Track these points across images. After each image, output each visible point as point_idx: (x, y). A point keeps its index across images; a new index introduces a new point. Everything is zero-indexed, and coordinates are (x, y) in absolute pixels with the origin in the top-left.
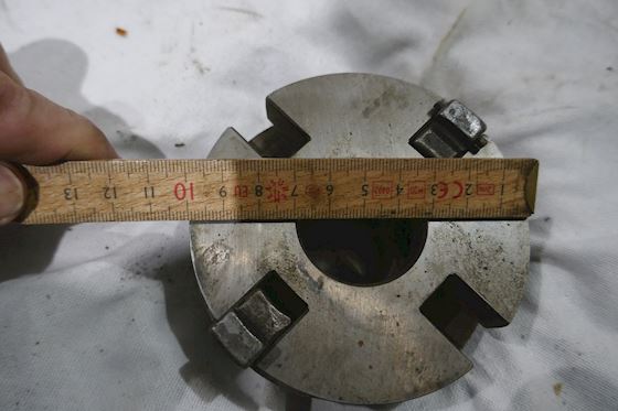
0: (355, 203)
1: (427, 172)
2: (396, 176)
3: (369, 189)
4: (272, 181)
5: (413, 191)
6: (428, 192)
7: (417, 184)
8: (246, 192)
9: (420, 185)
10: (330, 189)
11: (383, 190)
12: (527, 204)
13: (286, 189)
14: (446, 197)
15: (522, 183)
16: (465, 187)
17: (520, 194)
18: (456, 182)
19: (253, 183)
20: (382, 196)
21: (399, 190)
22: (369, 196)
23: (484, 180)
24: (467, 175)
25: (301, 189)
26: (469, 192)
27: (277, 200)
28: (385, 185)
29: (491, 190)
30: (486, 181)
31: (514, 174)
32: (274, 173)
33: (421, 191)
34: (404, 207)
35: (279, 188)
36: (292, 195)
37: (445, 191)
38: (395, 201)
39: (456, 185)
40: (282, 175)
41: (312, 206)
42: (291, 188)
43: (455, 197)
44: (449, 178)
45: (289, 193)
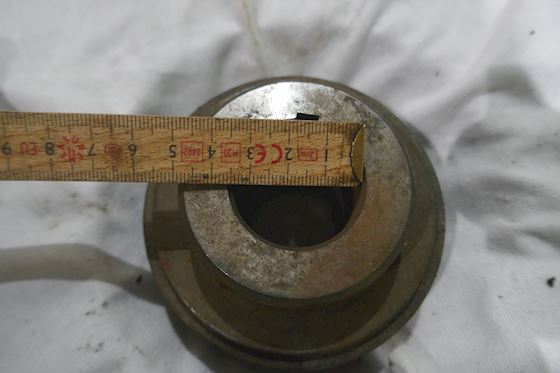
0: (163, 165)
1: (241, 133)
2: (207, 136)
3: (178, 150)
4: (65, 138)
5: (227, 154)
6: (244, 156)
7: (230, 146)
8: (35, 149)
9: (235, 148)
10: (133, 149)
11: (193, 152)
12: (353, 172)
13: (82, 147)
14: (264, 162)
15: (347, 149)
16: (285, 152)
17: (346, 161)
18: (274, 146)
19: (42, 139)
20: (192, 158)
21: (211, 152)
22: (178, 158)
23: (306, 144)
24: (287, 137)
25: (100, 147)
26: (289, 157)
27: (72, 160)
28: (196, 147)
29: (314, 156)
30: (308, 145)
31: (337, 139)
32: (66, 128)
33: (235, 154)
34: (216, 171)
35: (72, 146)
36: (90, 155)
37: (263, 154)
38: (207, 164)
39: (274, 149)
40: (76, 130)
41: (113, 167)
42: (88, 146)
43: (274, 162)
44: (267, 141)
45: (85, 152)
